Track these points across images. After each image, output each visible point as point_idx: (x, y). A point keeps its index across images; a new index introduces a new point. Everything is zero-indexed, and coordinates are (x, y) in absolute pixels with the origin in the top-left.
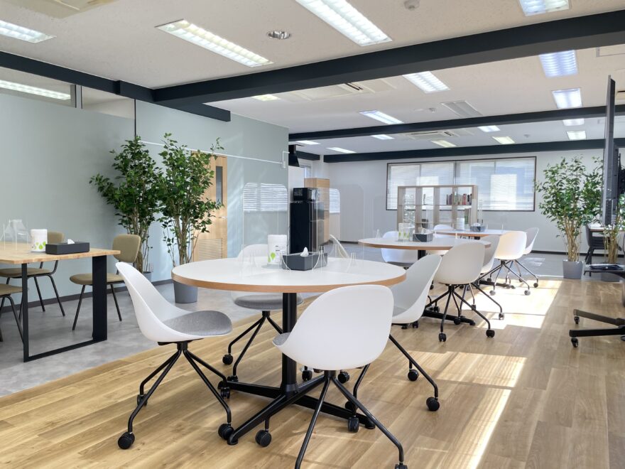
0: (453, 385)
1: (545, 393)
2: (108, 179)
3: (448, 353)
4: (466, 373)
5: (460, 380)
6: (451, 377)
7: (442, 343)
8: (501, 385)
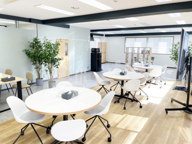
0: (120, 130)
1: (149, 135)
2: (28, 50)
3: (125, 115)
4: (127, 124)
5: (123, 128)
6: (121, 126)
7: (124, 110)
8: (135, 131)
